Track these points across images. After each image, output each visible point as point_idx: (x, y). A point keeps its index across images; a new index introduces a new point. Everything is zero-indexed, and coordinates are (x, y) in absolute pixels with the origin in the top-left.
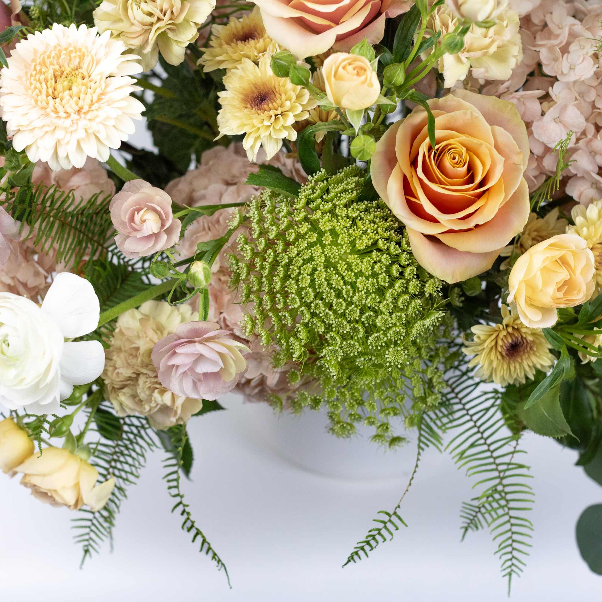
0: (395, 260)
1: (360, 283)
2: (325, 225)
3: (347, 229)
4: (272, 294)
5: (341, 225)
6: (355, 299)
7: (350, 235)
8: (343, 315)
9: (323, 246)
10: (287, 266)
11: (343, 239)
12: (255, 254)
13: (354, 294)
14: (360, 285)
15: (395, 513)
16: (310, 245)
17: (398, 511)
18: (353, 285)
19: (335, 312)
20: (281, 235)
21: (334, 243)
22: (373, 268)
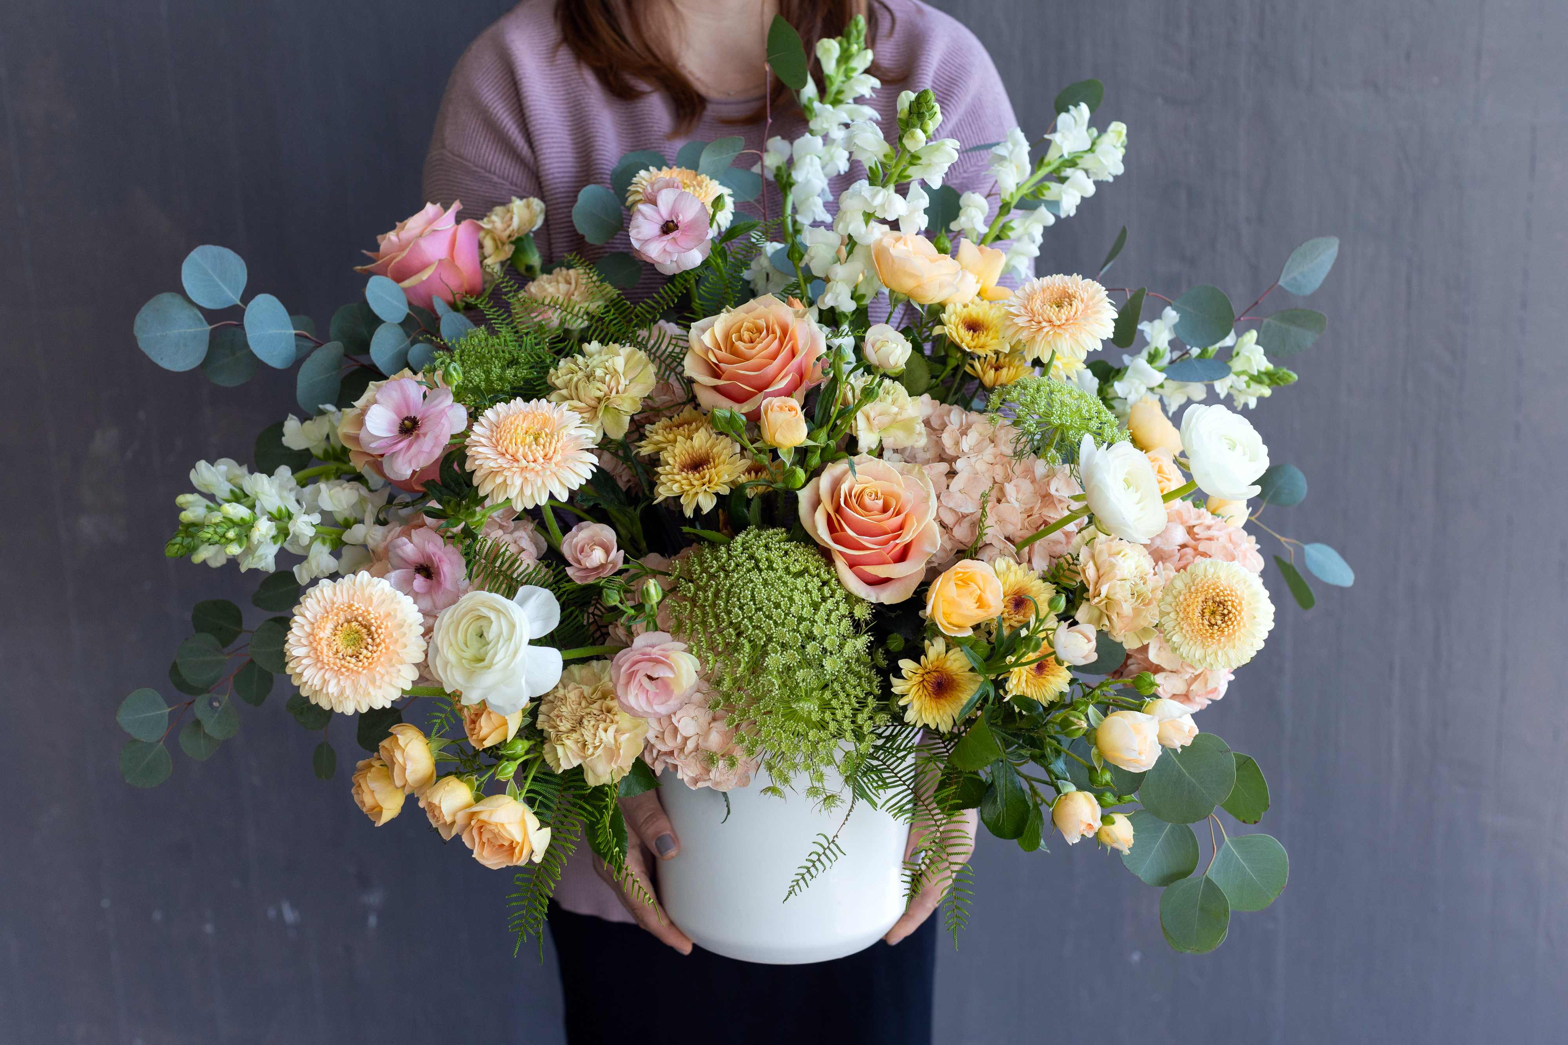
0: (825, 583)
1: (796, 596)
2: (761, 554)
3: (781, 557)
4: (716, 617)
5: (774, 555)
6: (792, 610)
7: (784, 563)
8: (783, 624)
9: (760, 571)
10: (729, 592)
11: (778, 564)
12: (698, 588)
13: (791, 605)
14: (796, 598)
15: (833, 841)
16: (749, 571)
17: (836, 839)
18: (791, 599)
19: (775, 622)
20: (722, 568)
21: (770, 568)
22: (806, 585)
